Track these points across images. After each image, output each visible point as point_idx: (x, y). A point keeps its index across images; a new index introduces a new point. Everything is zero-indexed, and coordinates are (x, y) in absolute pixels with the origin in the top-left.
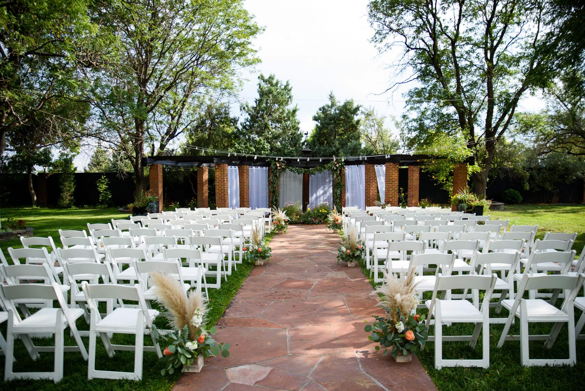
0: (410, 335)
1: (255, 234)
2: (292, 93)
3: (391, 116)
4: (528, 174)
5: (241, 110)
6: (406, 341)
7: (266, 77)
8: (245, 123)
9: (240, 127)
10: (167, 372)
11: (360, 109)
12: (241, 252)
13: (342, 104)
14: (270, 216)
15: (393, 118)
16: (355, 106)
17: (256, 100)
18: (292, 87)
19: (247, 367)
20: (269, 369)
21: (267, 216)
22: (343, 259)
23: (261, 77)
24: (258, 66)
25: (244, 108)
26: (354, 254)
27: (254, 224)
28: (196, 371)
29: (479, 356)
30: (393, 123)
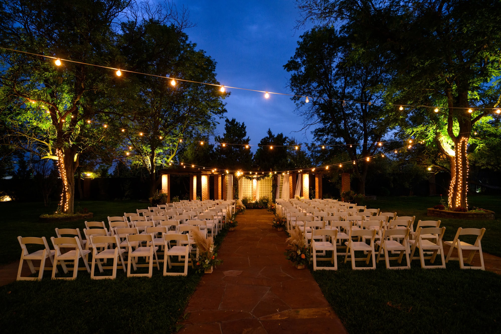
0: (303, 256)
1: (228, 214)
2: (246, 130)
3: (305, 143)
4: (392, 177)
5: (215, 140)
6: (301, 259)
7: (230, 120)
8: (218, 148)
9: (215, 150)
10: (198, 272)
11: (287, 139)
12: (221, 224)
13: (276, 136)
14: (235, 204)
15: (307, 144)
16: (284, 137)
17: (224, 134)
18: (246, 127)
19: (232, 271)
20: (241, 271)
21: (233, 205)
22: (275, 227)
23: (227, 121)
24: (225, 114)
25: (217, 140)
26: (281, 224)
27: (227, 209)
28: (210, 272)
29: (333, 266)
30: (306, 147)
